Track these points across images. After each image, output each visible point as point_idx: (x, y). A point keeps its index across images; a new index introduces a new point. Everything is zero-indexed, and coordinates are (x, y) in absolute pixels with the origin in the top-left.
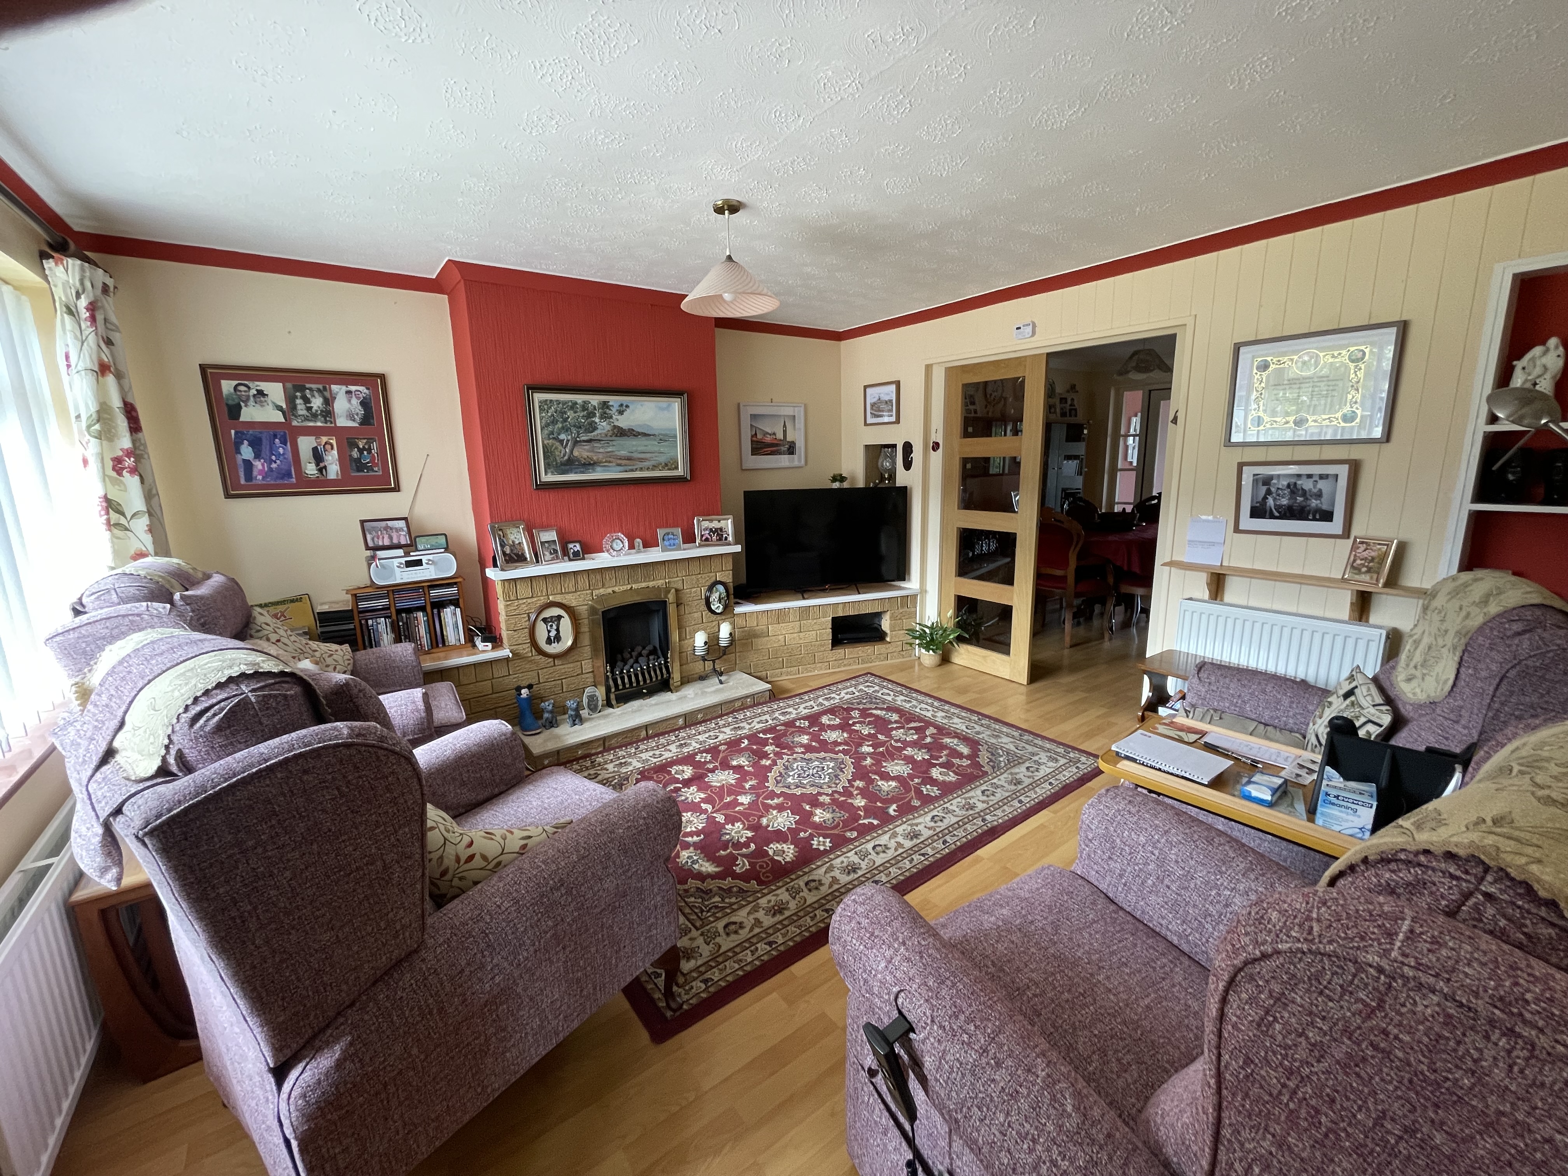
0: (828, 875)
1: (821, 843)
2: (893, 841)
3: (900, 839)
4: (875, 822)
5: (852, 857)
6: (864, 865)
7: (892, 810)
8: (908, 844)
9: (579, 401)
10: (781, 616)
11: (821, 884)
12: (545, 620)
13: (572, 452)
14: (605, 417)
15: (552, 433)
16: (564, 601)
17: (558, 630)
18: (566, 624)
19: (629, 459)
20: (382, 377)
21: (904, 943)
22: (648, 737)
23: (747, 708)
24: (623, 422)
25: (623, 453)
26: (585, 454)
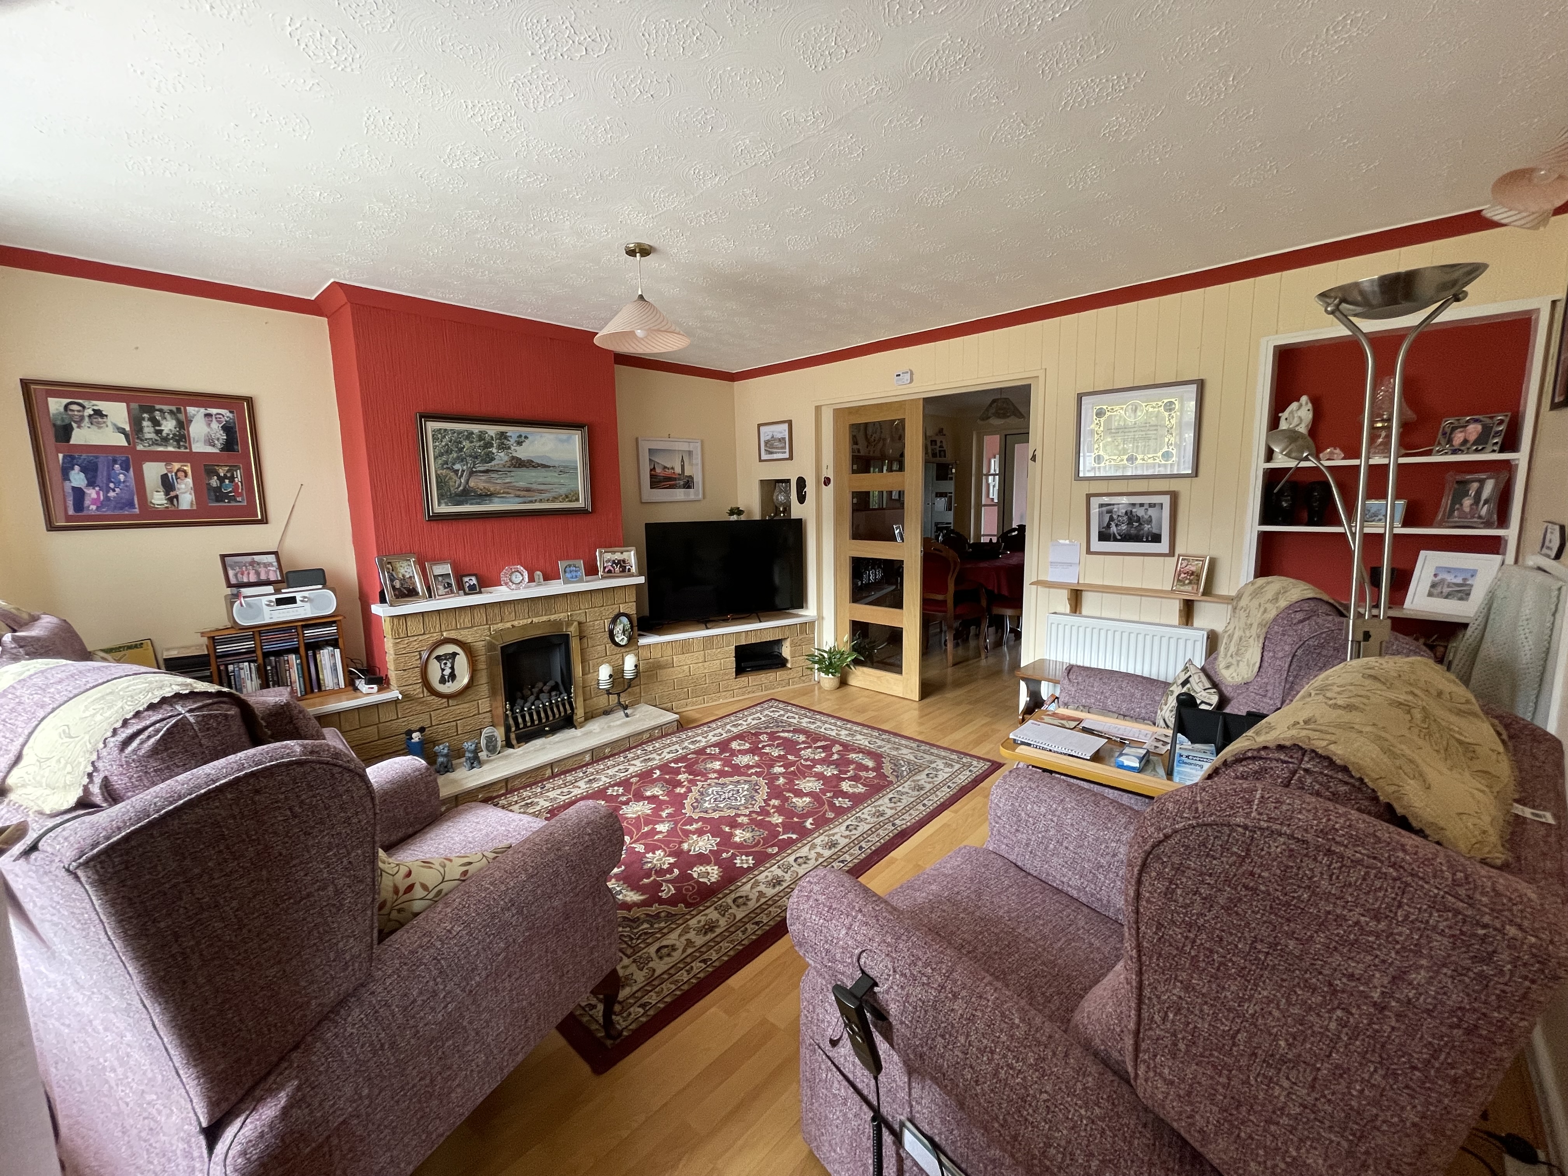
0: (754, 891)
1: (743, 861)
2: (813, 852)
3: (819, 849)
4: (794, 836)
5: (776, 871)
6: (787, 877)
7: (809, 823)
8: (827, 853)
9: (476, 431)
10: (685, 647)
11: (748, 900)
12: (438, 658)
13: (467, 482)
14: (503, 447)
15: (446, 463)
16: (459, 638)
17: (452, 668)
18: (462, 661)
19: (528, 490)
20: (249, 400)
21: (860, 911)
22: (553, 776)
23: (656, 739)
24: (522, 453)
25: (522, 484)
26: (482, 485)
